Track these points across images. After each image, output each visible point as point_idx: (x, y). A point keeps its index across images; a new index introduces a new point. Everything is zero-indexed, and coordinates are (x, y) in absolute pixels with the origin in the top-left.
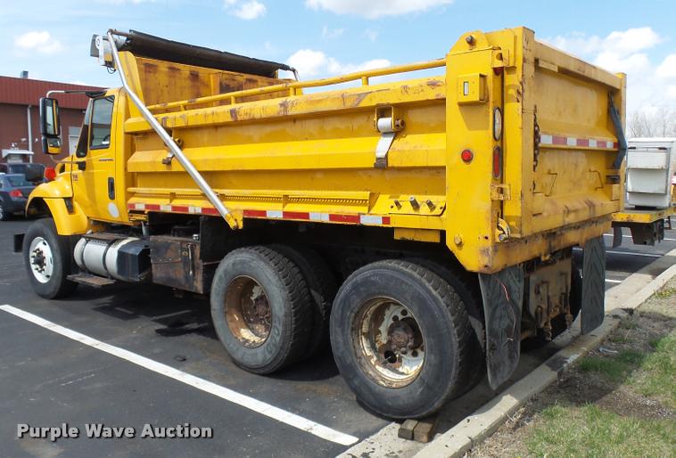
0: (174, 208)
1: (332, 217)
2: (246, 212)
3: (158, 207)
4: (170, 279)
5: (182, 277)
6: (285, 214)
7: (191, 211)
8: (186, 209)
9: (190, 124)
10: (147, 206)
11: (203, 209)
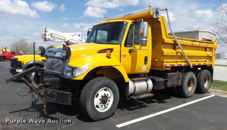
0: (178, 65)
1: (204, 64)
2: (193, 64)
3: (174, 65)
4: (173, 85)
5: (176, 83)
6: (198, 64)
7: (182, 65)
8: (181, 65)
9: (184, 44)
10: (170, 65)
11: (185, 64)
